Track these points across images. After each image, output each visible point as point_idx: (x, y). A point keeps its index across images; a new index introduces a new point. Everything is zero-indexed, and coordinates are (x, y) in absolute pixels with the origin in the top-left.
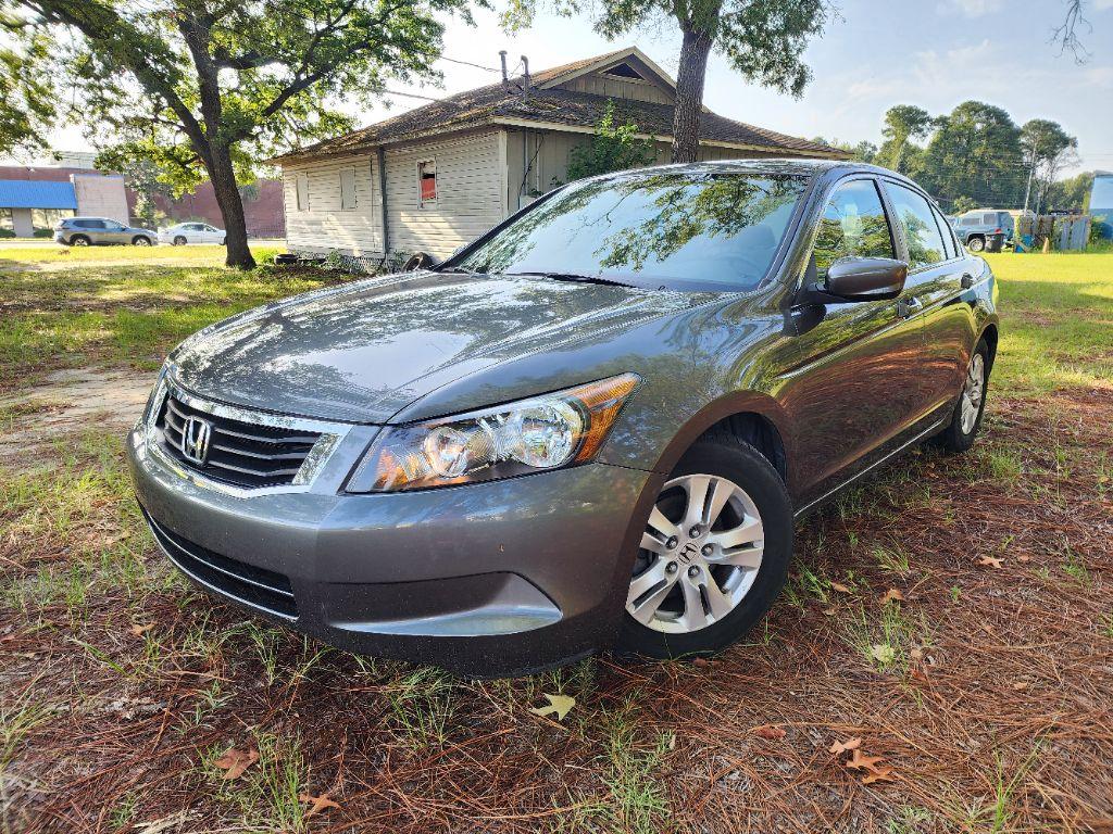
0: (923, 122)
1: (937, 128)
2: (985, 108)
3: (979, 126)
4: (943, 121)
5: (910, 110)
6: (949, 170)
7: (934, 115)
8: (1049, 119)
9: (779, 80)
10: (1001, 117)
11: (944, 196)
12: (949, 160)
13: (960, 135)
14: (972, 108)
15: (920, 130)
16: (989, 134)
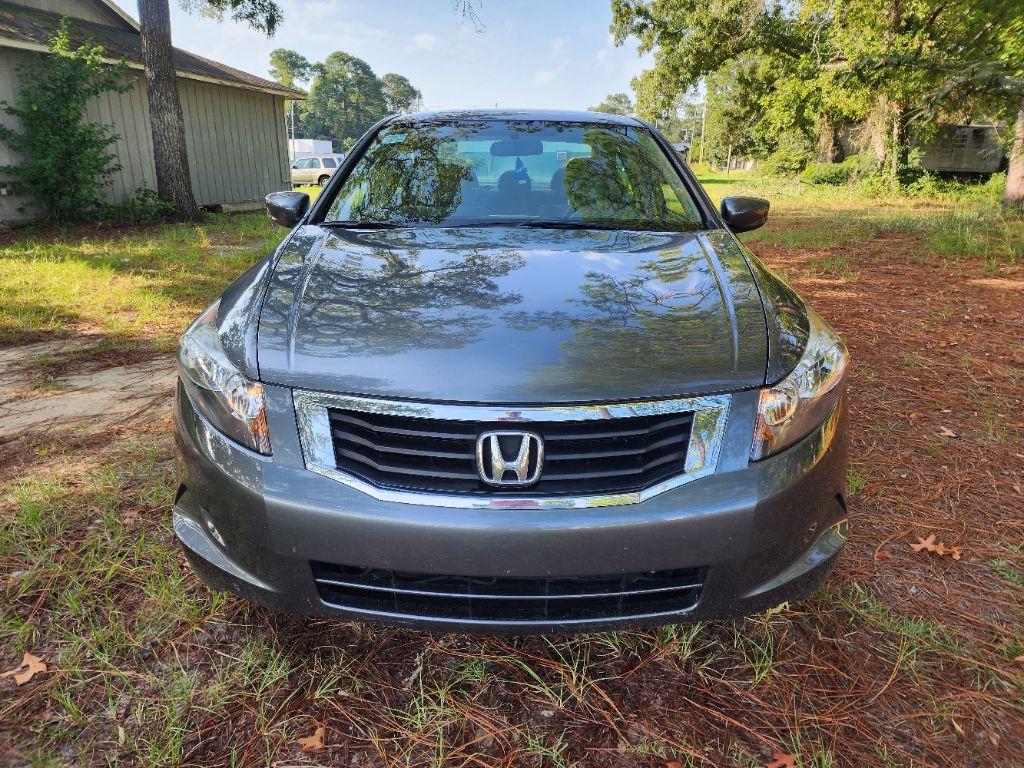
0: (304, 66)
1: (317, 74)
2: (351, 59)
3: (350, 75)
4: (320, 67)
5: (291, 55)
6: (333, 113)
7: (312, 61)
8: (401, 74)
9: (251, 16)
10: (365, 68)
11: (333, 136)
12: (331, 104)
13: (336, 82)
14: (342, 58)
15: (303, 75)
16: (360, 83)
